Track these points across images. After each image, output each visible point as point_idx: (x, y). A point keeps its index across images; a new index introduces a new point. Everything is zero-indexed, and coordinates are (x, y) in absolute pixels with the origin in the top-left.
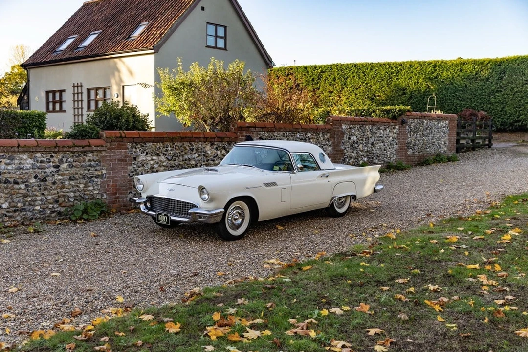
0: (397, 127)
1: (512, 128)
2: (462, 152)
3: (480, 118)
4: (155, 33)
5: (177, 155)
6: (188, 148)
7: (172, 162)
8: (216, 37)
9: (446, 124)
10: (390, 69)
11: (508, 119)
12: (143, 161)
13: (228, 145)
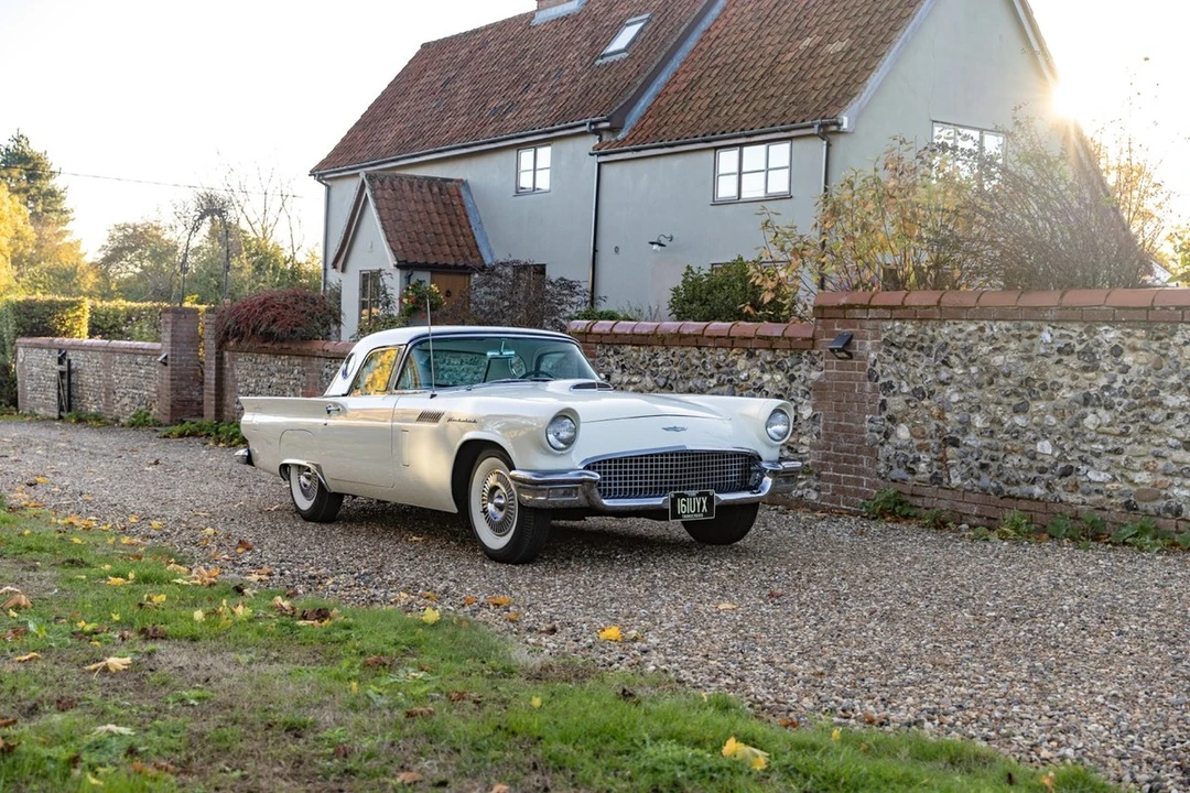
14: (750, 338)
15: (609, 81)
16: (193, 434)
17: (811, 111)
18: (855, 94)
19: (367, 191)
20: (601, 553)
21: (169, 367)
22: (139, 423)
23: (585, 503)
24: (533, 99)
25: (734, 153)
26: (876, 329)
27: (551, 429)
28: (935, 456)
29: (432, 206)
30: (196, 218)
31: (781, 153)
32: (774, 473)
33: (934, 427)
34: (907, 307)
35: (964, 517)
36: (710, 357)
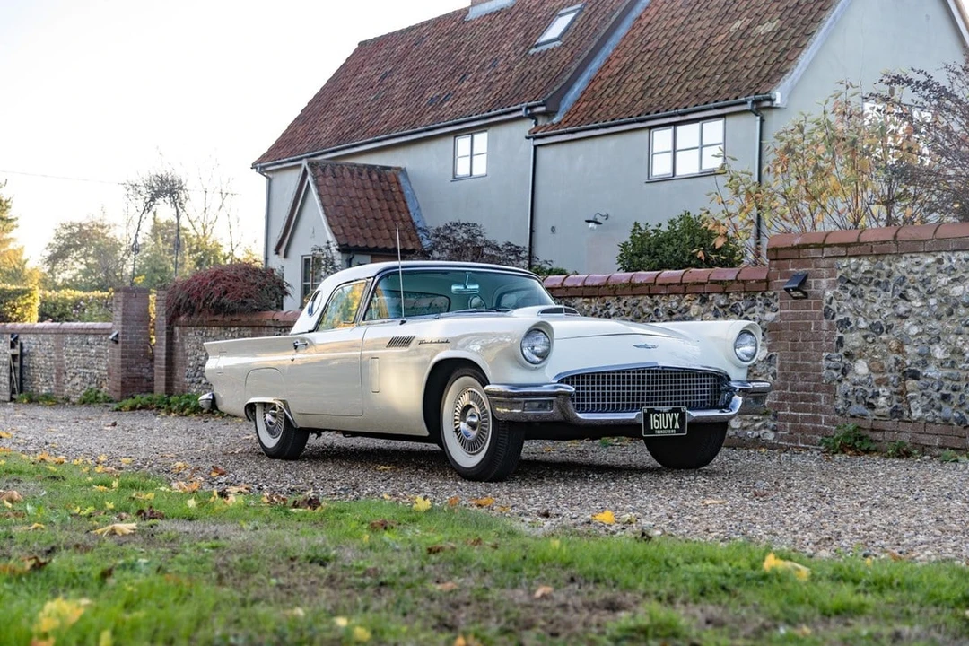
14: (702, 284)
15: (543, 68)
16: (144, 407)
17: (744, 88)
18: (787, 71)
19: (309, 178)
20: (572, 474)
21: (120, 345)
22: (90, 400)
23: (558, 417)
24: (469, 88)
25: (668, 132)
26: (831, 267)
27: (525, 344)
28: (895, 390)
29: (371, 192)
30: (148, 200)
31: (714, 130)
32: (744, 392)
33: (893, 361)
34: (862, 244)
35: (926, 449)
36: (662, 304)
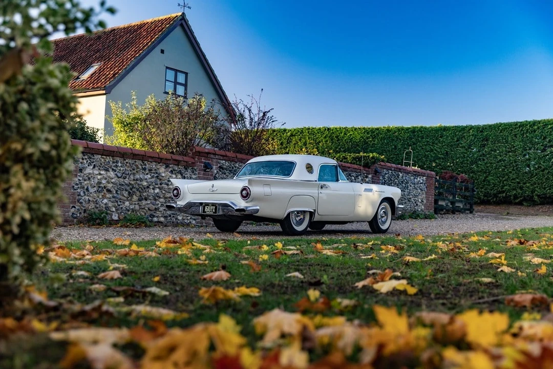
0: (370, 176)
1: (496, 200)
2: (441, 214)
3: (460, 180)
4: (107, 73)
5: (127, 173)
6: (140, 167)
7: (121, 180)
8: (176, 83)
9: (423, 180)
10: (366, 133)
11: (491, 190)
12: (90, 174)
13: (184, 170)
